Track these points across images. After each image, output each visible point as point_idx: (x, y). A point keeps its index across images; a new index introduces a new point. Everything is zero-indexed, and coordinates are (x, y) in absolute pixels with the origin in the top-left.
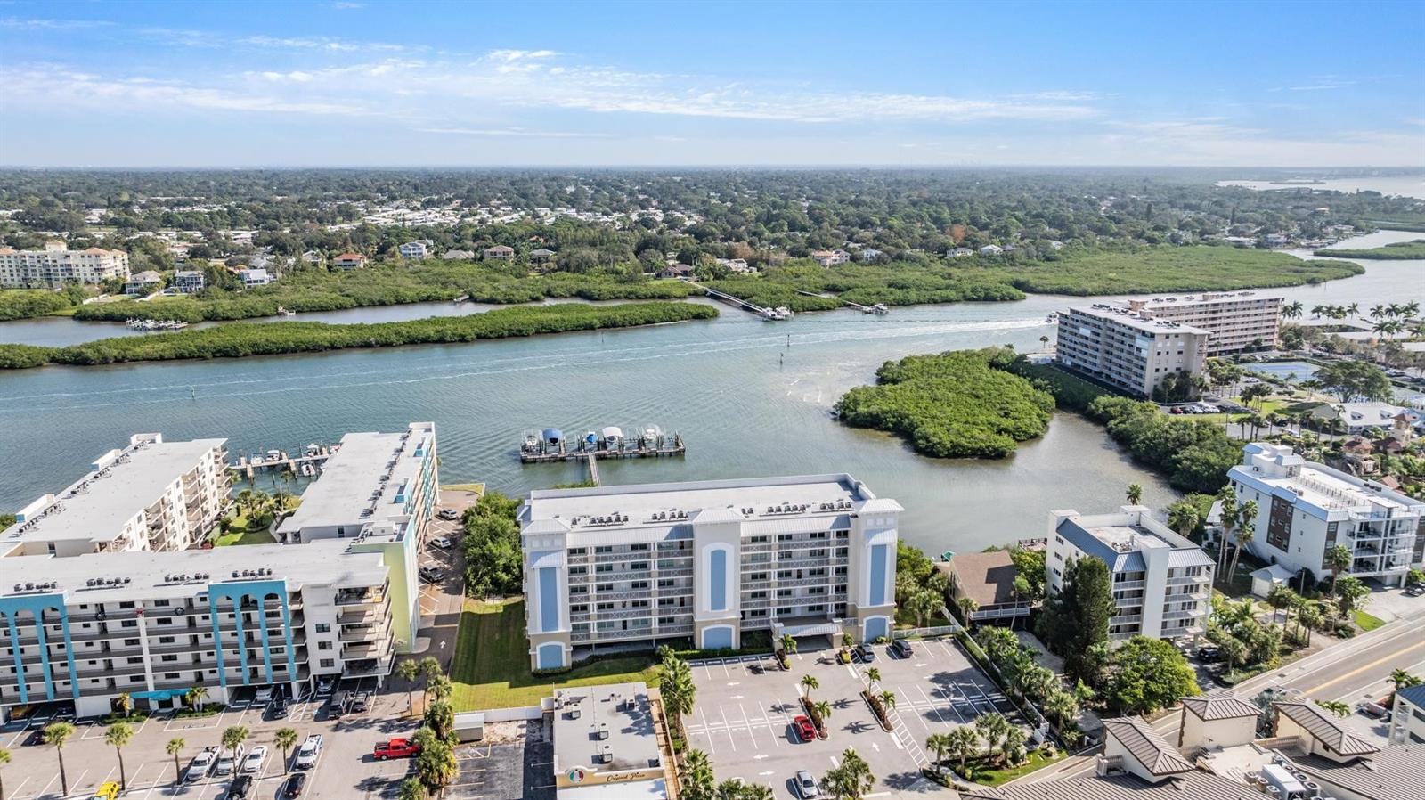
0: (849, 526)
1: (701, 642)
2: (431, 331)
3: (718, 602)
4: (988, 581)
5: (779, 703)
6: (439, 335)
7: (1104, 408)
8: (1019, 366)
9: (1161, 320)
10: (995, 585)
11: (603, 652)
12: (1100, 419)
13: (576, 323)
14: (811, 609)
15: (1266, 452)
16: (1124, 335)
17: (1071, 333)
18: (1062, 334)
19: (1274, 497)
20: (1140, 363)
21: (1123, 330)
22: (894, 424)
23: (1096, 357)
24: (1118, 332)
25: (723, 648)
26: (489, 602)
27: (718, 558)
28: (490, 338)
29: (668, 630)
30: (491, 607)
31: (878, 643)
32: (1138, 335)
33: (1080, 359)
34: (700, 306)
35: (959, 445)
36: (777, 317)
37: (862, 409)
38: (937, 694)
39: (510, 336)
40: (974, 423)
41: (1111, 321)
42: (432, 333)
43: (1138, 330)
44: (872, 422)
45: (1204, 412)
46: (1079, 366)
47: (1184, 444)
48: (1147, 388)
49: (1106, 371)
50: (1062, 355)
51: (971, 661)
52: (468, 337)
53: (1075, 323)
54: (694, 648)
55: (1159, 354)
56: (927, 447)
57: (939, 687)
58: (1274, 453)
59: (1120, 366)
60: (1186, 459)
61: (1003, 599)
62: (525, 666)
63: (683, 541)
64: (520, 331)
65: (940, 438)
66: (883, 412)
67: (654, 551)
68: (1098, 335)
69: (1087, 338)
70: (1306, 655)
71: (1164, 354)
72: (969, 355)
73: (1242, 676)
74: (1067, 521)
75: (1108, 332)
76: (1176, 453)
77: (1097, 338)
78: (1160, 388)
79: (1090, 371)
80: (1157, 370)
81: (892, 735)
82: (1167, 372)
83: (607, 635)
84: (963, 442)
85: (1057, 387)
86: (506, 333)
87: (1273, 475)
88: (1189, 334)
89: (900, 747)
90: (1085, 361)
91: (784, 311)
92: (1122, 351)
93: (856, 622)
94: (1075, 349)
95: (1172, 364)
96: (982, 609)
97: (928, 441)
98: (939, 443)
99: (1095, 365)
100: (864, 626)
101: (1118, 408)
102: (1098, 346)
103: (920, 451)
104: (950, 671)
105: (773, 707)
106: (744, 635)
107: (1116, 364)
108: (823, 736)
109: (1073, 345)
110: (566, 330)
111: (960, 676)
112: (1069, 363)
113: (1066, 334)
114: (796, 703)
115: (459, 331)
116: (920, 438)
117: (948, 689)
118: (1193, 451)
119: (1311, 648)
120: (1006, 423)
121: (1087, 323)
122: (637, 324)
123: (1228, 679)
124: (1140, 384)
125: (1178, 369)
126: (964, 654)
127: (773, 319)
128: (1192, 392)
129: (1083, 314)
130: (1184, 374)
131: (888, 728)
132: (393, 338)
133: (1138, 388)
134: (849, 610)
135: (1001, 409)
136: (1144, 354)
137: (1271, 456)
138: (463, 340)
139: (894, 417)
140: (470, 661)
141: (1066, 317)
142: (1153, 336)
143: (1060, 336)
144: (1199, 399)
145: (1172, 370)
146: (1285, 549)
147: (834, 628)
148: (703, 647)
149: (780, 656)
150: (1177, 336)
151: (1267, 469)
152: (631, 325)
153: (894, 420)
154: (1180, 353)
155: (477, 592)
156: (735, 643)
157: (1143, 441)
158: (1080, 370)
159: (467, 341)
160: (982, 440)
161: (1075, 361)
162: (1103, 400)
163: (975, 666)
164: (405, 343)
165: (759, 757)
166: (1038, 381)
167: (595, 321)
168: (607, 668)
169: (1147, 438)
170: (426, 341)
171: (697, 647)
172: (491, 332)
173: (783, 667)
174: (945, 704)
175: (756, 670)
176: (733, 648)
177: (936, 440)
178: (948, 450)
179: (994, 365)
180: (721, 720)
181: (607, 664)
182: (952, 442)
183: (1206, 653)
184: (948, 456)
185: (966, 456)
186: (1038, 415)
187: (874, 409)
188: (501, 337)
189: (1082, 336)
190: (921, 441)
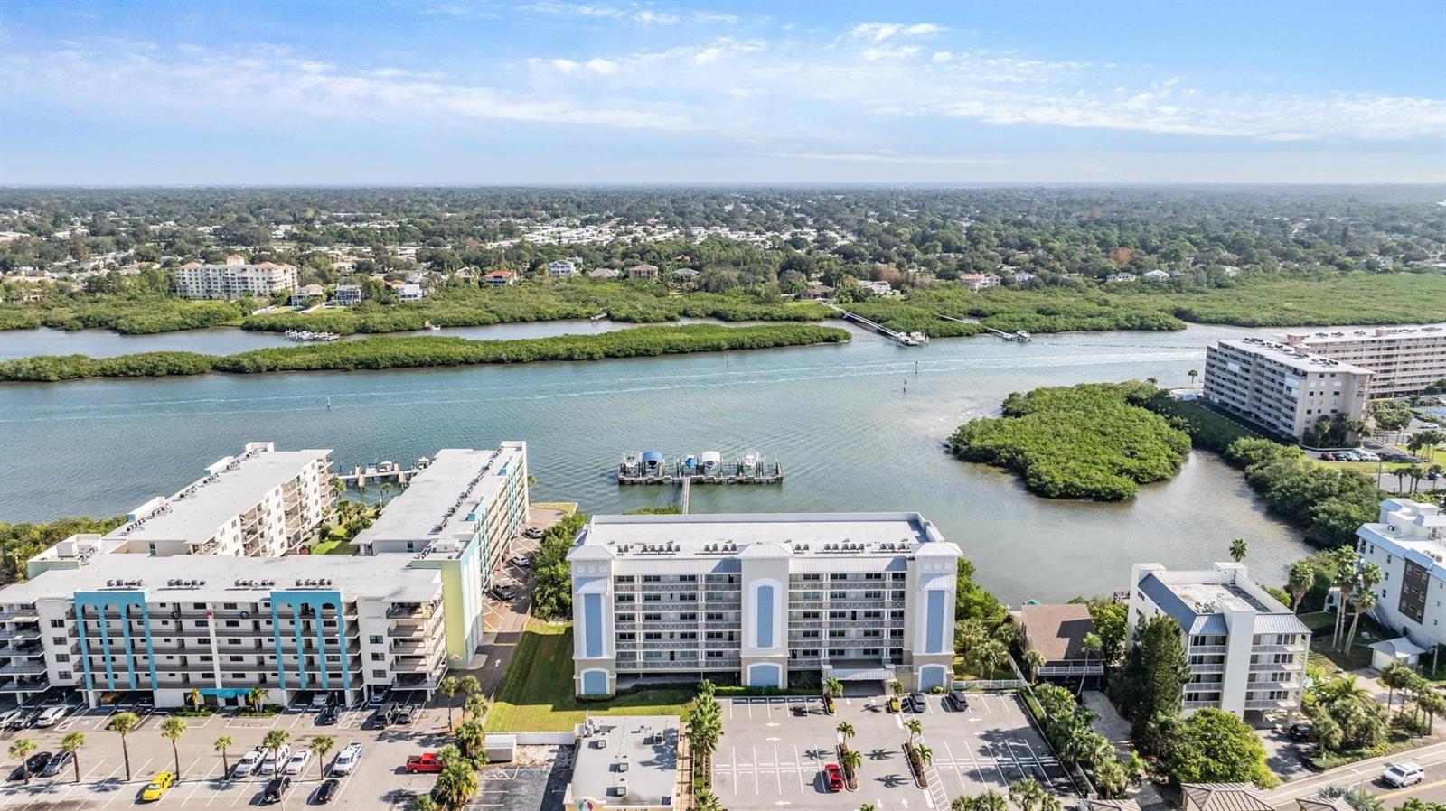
0: (906, 569)
1: (747, 680)
2: (561, 349)
3: (765, 638)
4: (1061, 634)
5: (814, 748)
6: (568, 353)
7: (1245, 451)
8: (1158, 403)
9: (1317, 357)
10: (1067, 640)
11: (648, 682)
12: (1238, 463)
13: (704, 344)
14: (866, 652)
15: (1405, 510)
16: (1274, 372)
17: (1220, 368)
18: (1210, 369)
19: (1408, 561)
20: (1291, 404)
21: (1274, 367)
22: (1009, 460)
23: (1245, 395)
24: (1269, 369)
25: (769, 687)
26: (552, 623)
27: (765, 594)
28: (617, 357)
29: (714, 664)
30: (553, 628)
31: (933, 693)
32: (1288, 373)
33: (1228, 396)
34: (832, 330)
35: (1072, 485)
36: (911, 342)
37: (975, 443)
38: (984, 752)
39: (637, 355)
40: (1094, 463)
41: (1262, 357)
42: (561, 351)
43: (1289, 368)
44: (986, 457)
45: (1361, 460)
46: (1227, 404)
47: (1322, 495)
48: (1297, 432)
49: (1255, 411)
50: (1208, 392)
51: (1030, 719)
52: (596, 356)
53: (1223, 358)
54: (740, 685)
55: (1312, 394)
56: (1038, 486)
57: (987, 744)
58: (1415, 512)
59: (1270, 406)
60: (1324, 511)
61: (1074, 656)
63: (730, 574)
64: (647, 350)
65: (1053, 477)
66: (997, 447)
67: (701, 583)
68: (1248, 371)
69: (1235, 375)
70: (1426, 744)
71: (1317, 394)
72: (1106, 388)
73: (1336, 760)
74: (1150, 575)
75: (1259, 369)
76: (1314, 504)
77: (1246, 375)
78: (1312, 431)
79: (1238, 410)
80: (1309, 412)
81: (926, 792)
82: (1320, 415)
83: (653, 665)
84: (1077, 482)
85: (1196, 427)
86: (633, 352)
87: (1412, 536)
88: (1348, 376)
89: (931, 805)
90: (1233, 399)
91: (918, 336)
92: (1272, 389)
93: (911, 670)
94: (1223, 386)
95: (1327, 405)
96: (1049, 664)
97: (1040, 480)
98: (1051, 482)
99: (1243, 403)
100: (920, 674)
101: (1260, 451)
102: (1247, 383)
103: (1031, 490)
104: (1004, 728)
105: (808, 752)
106: (792, 675)
107: (1265, 404)
108: (852, 787)
109: (1220, 381)
110: (693, 351)
111: (1015, 735)
112: (1216, 401)
113: (1214, 370)
114: (833, 750)
115: (588, 350)
116: (1032, 476)
117: (997, 747)
118: (1334, 504)
119: (1433, 737)
120: (1131, 464)
121: (1236, 358)
122: (765, 347)
123: (1317, 762)
124: (1290, 427)
125: (1333, 411)
126: (1024, 712)
127: (906, 344)
128: (1349, 437)
129: (1233, 349)
130: (1340, 417)
131: (922, 784)
132: (524, 355)
133: (1287, 430)
134: (905, 656)
135: (1128, 448)
136: (1294, 393)
137: (1412, 515)
138: (591, 358)
139: (1008, 452)
140: (520, 682)
141: (1215, 351)
142: (1305, 374)
143: (1207, 371)
144: (1357, 444)
145: (1326, 411)
146: (1420, 620)
147: (888, 674)
148: (749, 684)
149: (827, 700)
150: (1333, 375)
151: (1404, 529)
152: (759, 347)
153: (1008, 455)
154: (1336, 393)
155: (543, 612)
156: (782, 683)
157: (1279, 490)
158: (1228, 409)
159: (595, 360)
160: (1098, 481)
161: (1223, 398)
162: (1243, 442)
163: (1033, 726)
164: (535, 360)
165: (781, 803)
166: (1177, 419)
167: (723, 342)
168: (651, 698)
169: (1284, 487)
170: (555, 358)
171: (743, 683)
172: (619, 351)
173: (828, 712)
174: (990, 763)
175: (799, 712)
176: (780, 687)
177: (1047, 479)
178: (1060, 489)
179: (1133, 400)
180: (751, 761)
181: (651, 694)
182: (1065, 481)
183: (1297, 731)
184: (1061, 497)
185: (1079, 497)
186: (1168, 456)
187: (988, 443)
188: (628, 356)
189: (1230, 372)
190: (1031, 480)
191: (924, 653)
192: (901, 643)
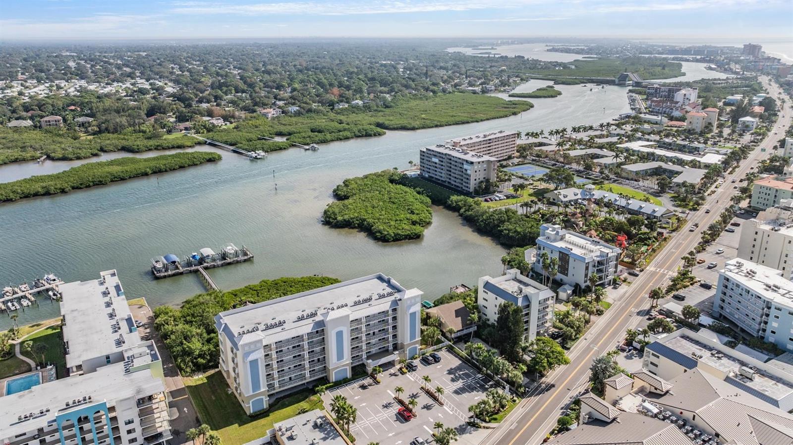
0: (398, 305)
1: (333, 378)
2: (38, 187)
3: (340, 356)
4: (457, 316)
5: (385, 403)
6: (45, 190)
7: (456, 202)
8: (404, 181)
9: (473, 153)
10: (460, 318)
11: (282, 395)
12: (455, 209)
13: (135, 172)
14: (379, 349)
15: (550, 229)
16: (456, 162)
17: (427, 160)
18: (422, 161)
19: (560, 252)
20: (467, 177)
21: (455, 159)
22: (358, 224)
23: (442, 173)
24: (453, 161)
25: (344, 379)
26: (196, 377)
27: (340, 335)
28: (81, 188)
29: (314, 376)
30: (198, 380)
31: (415, 359)
32: (465, 163)
33: (433, 174)
34: (211, 153)
35: (398, 234)
36: (258, 157)
37: (340, 218)
38: (453, 380)
39: (94, 185)
40: (400, 220)
41: (449, 155)
42: (40, 190)
43: (464, 160)
44: (347, 225)
45: (500, 200)
46: (433, 177)
48: (472, 190)
49: (448, 180)
50: (422, 172)
51: (460, 359)
52: (67, 190)
53: (429, 155)
54: (329, 383)
55: (476, 172)
56: (381, 237)
57: (452, 376)
58: (554, 230)
59: (455, 178)
61: (465, 325)
62: (242, 412)
63: (320, 330)
64: (100, 181)
65: (388, 232)
66: (352, 219)
67: (305, 337)
68: (442, 162)
69: (436, 163)
70: (591, 327)
71: (478, 171)
72: (378, 175)
73: (572, 343)
74: (487, 282)
75: (448, 161)
77: (442, 163)
78: (477, 188)
79: (439, 180)
80: (475, 180)
81: (444, 407)
82: (480, 180)
83: (283, 386)
84: (400, 232)
85: (429, 192)
86: (91, 184)
87: (555, 240)
88: (489, 161)
89: (451, 413)
90: (436, 175)
91: (261, 153)
92: (456, 170)
93: (404, 351)
94: (430, 169)
95: (481, 176)
96: (458, 331)
97: (382, 234)
98: (388, 234)
99: (442, 177)
100: (408, 352)
101: (462, 202)
102: (443, 167)
103: (376, 239)
104: (453, 367)
105: (383, 406)
106: (353, 369)
107: (453, 177)
108: (415, 416)
109: (429, 167)
110: (130, 178)
111: (459, 368)
112: (427, 176)
113: (424, 161)
114: (393, 401)
115: (59, 186)
116: (376, 232)
117: (456, 377)
119: (591, 323)
120: (415, 218)
121: (435, 156)
122: (174, 169)
123: (568, 346)
124: (467, 187)
125: (484, 178)
126: (456, 357)
127: (256, 158)
128: (491, 189)
129: (433, 151)
130: (487, 181)
131: (441, 404)
132: (12, 196)
133: (466, 189)
134: (399, 346)
135: (409, 209)
136: (469, 172)
138: (63, 191)
139: (357, 220)
141: (424, 152)
142: (472, 163)
144: (495, 192)
145: (482, 179)
146: (567, 275)
147: (395, 357)
148: (334, 381)
149: (372, 376)
150: (483, 162)
151: (552, 238)
152: (171, 170)
153: (358, 222)
154: (485, 170)
155: (187, 372)
156: (349, 375)
157: (482, 221)
158: (434, 179)
159: (66, 192)
160: (408, 230)
161: (430, 175)
162: (454, 198)
163: (463, 362)
164: (21, 198)
165: (390, 435)
166: (418, 189)
167: (148, 170)
170: (36, 195)
171: (331, 381)
172: (81, 184)
173: (378, 383)
174: (459, 384)
175: (363, 387)
176: (349, 377)
177: (386, 233)
178: (393, 237)
179: (392, 181)
180: (362, 420)
182: (394, 233)
183: (555, 335)
184: (394, 241)
185: (402, 240)
186: (427, 210)
187: (346, 217)
188: (88, 187)
189: (433, 162)
190: (377, 234)
191: (409, 342)
192: (396, 340)
